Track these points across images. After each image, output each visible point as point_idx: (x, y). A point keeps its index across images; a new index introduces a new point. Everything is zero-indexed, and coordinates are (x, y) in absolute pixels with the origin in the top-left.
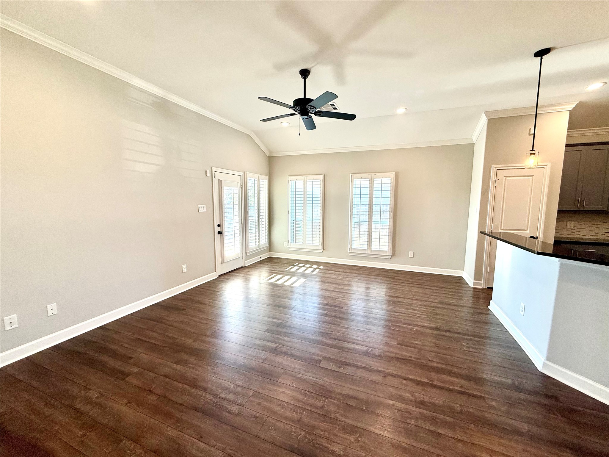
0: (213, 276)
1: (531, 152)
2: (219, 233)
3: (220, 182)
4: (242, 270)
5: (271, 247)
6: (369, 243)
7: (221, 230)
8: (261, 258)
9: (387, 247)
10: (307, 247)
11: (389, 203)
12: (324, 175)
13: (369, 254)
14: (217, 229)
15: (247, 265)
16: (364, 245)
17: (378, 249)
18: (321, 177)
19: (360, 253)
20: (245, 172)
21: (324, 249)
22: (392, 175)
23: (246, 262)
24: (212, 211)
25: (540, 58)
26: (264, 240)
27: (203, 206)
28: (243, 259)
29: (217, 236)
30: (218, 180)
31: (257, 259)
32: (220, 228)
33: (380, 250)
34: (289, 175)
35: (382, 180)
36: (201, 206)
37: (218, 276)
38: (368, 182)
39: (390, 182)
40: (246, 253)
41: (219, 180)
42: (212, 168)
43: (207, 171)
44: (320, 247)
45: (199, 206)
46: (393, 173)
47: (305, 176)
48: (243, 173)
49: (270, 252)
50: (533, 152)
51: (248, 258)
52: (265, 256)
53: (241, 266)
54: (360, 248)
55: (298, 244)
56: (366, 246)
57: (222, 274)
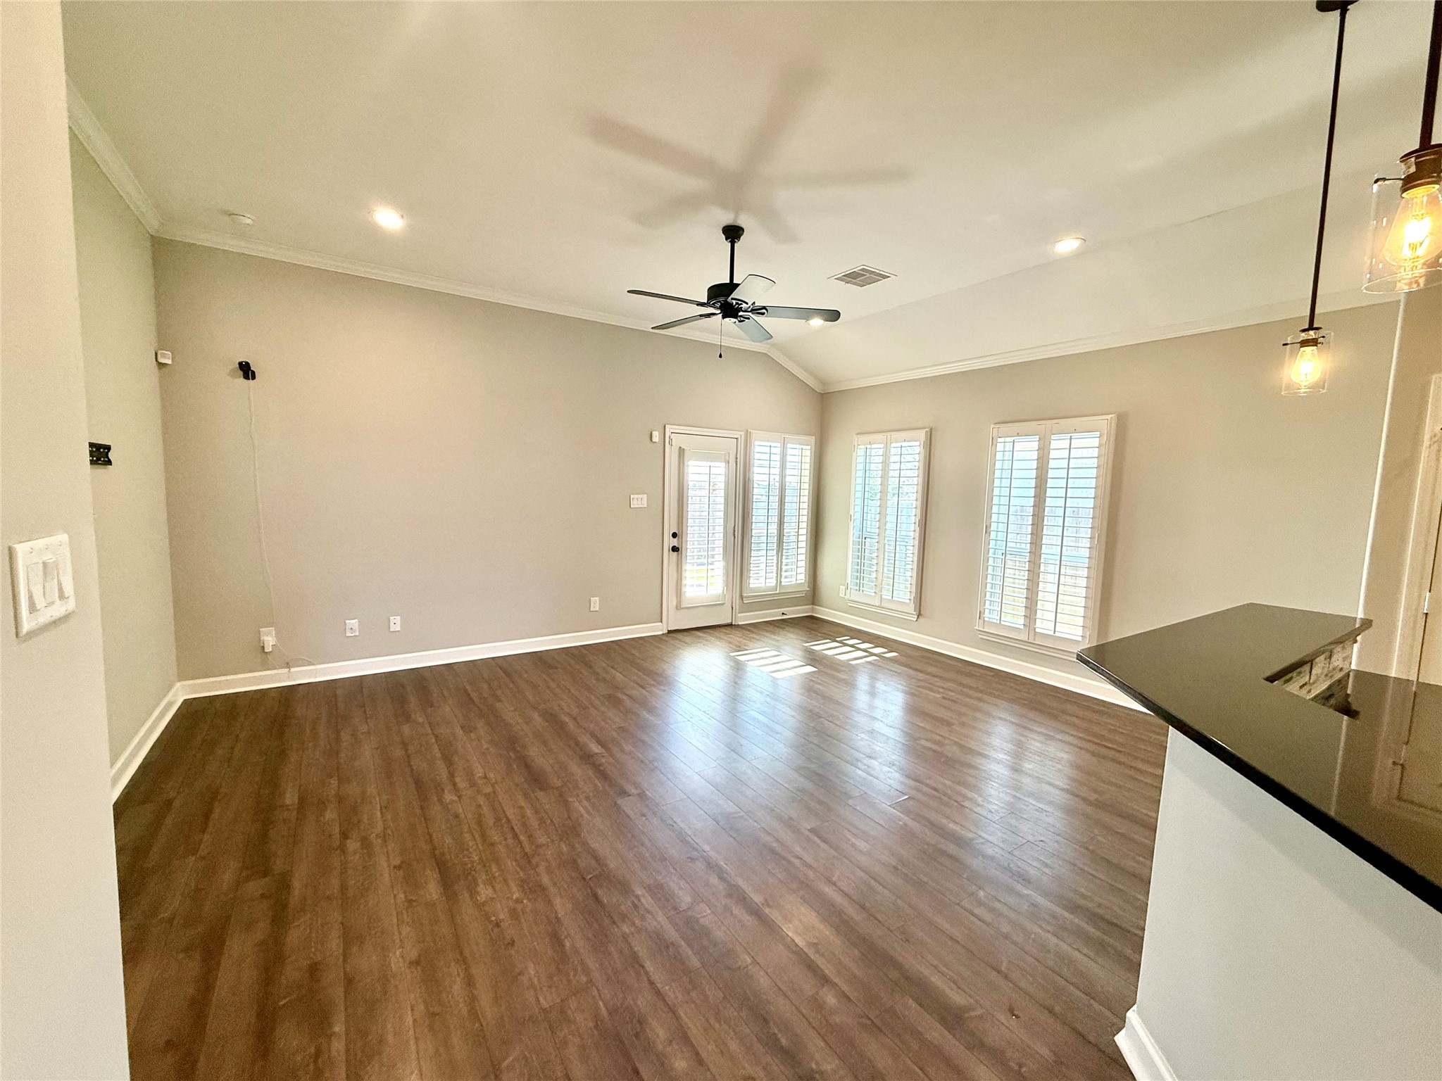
0: (657, 629)
1: (1304, 336)
2: (675, 549)
3: (681, 451)
4: (728, 630)
5: (813, 594)
6: (1028, 611)
7: (678, 544)
8: (783, 614)
9: (1080, 631)
10: (883, 604)
11: (1091, 503)
12: (931, 430)
13: (1026, 642)
14: (670, 542)
15: (740, 623)
16: (1014, 617)
17: (1052, 633)
18: (922, 435)
19: (1005, 637)
20: (747, 431)
21: (922, 612)
22: (1105, 422)
23: (740, 615)
24: (662, 505)
25: (1337, 13)
26: (796, 576)
27: (641, 496)
28: (732, 608)
29: (671, 558)
30: (678, 448)
31: (774, 614)
32: (678, 540)
33: (1057, 634)
34: (857, 432)
35: (1071, 439)
36: (636, 496)
37: (666, 631)
38: (1035, 445)
39: (1096, 442)
40: (742, 597)
41: (680, 447)
42: (665, 426)
43: (654, 432)
44: (911, 608)
45: (632, 496)
46: (1109, 417)
47: (889, 434)
48: (743, 433)
49: (813, 603)
50: (1312, 334)
51: (747, 607)
52: (794, 612)
53: (729, 621)
54: (1002, 623)
55: (866, 596)
56: (1021, 621)
57: (678, 630)
